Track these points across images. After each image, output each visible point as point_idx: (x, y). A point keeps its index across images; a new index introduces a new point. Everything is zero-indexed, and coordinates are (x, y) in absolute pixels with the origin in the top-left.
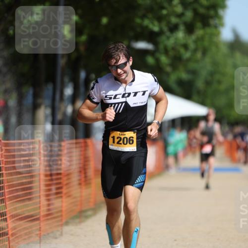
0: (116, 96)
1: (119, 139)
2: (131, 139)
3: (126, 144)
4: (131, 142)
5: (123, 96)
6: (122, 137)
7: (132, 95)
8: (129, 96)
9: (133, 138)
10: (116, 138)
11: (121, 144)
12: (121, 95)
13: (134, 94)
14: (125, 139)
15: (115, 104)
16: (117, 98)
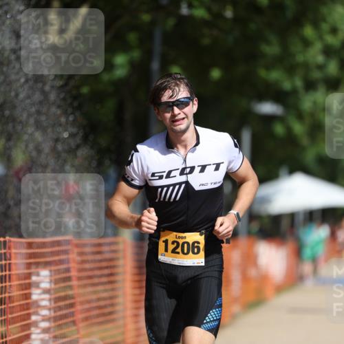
0: (170, 172)
1: (176, 244)
2: (196, 244)
3: (188, 253)
4: (195, 250)
5: (182, 173)
6: (181, 241)
7: (197, 169)
8: (191, 172)
9: (198, 243)
10: (170, 243)
11: (178, 253)
12: (179, 171)
13: (200, 168)
14: (186, 245)
15: (168, 186)
16: (171, 175)
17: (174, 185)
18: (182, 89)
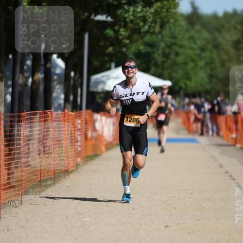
0: (126, 95)
3: (135, 122)
5: (131, 95)
13: (137, 93)
14: (134, 119)
15: (126, 100)
16: (127, 96)
17: (128, 100)
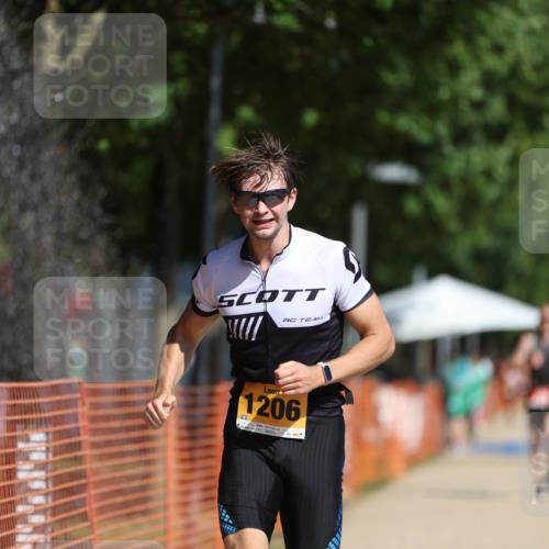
1: (264, 401)
2: (294, 405)
3: (280, 417)
4: (293, 413)
5: (260, 299)
6: (270, 397)
7: (282, 296)
8: (272, 299)
9: (297, 402)
10: (255, 397)
11: (267, 415)
12: (255, 296)
13: (286, 294)
14: (278, 404)
15: (240, 318)
16: (245, 301)
18: (276, 177)
